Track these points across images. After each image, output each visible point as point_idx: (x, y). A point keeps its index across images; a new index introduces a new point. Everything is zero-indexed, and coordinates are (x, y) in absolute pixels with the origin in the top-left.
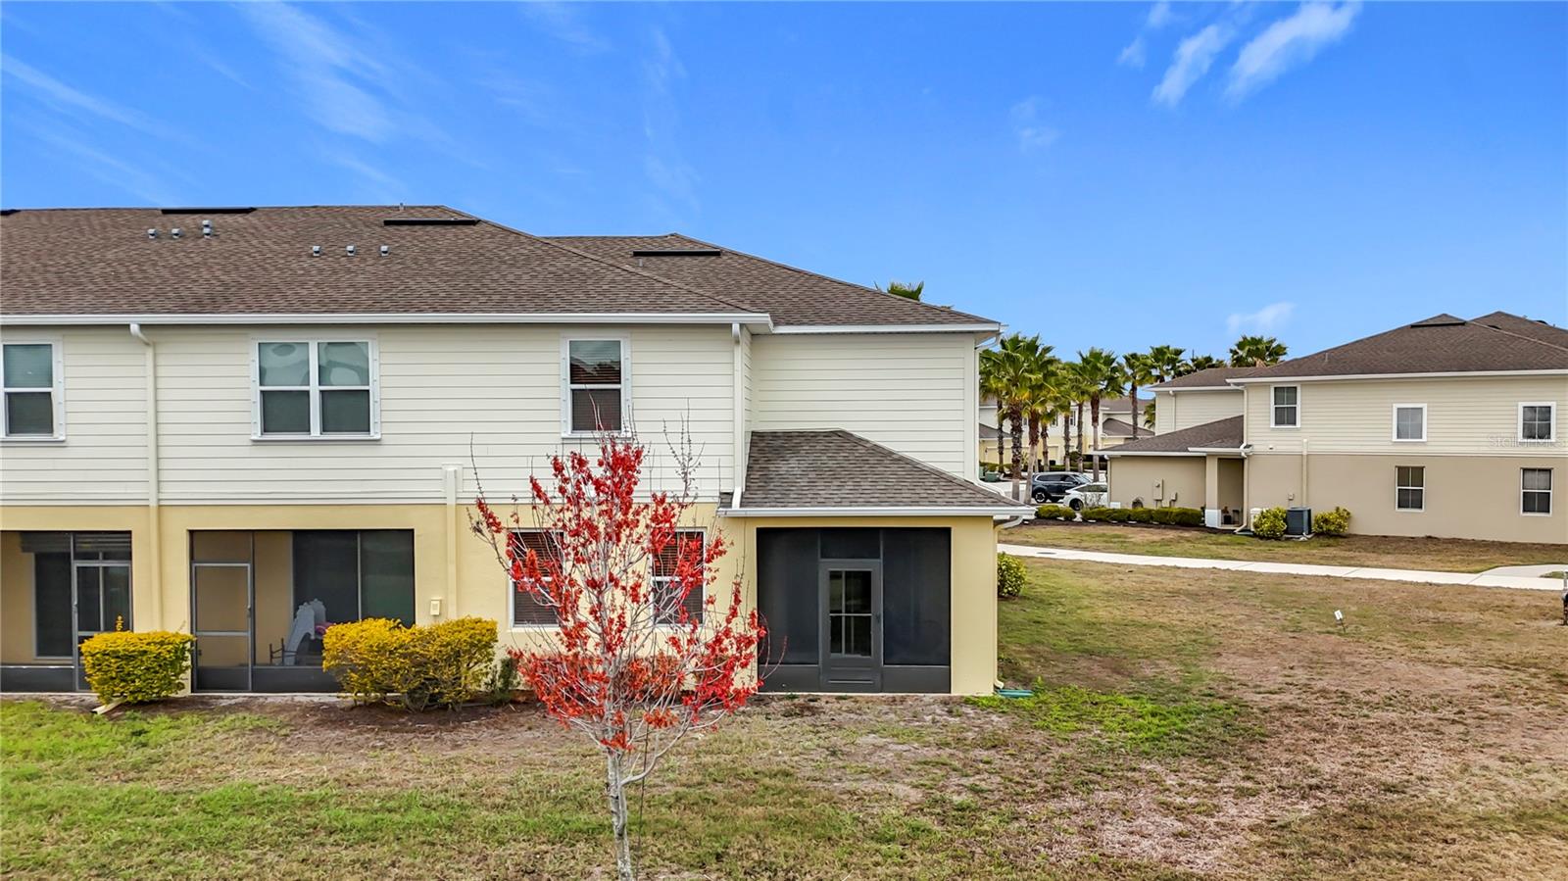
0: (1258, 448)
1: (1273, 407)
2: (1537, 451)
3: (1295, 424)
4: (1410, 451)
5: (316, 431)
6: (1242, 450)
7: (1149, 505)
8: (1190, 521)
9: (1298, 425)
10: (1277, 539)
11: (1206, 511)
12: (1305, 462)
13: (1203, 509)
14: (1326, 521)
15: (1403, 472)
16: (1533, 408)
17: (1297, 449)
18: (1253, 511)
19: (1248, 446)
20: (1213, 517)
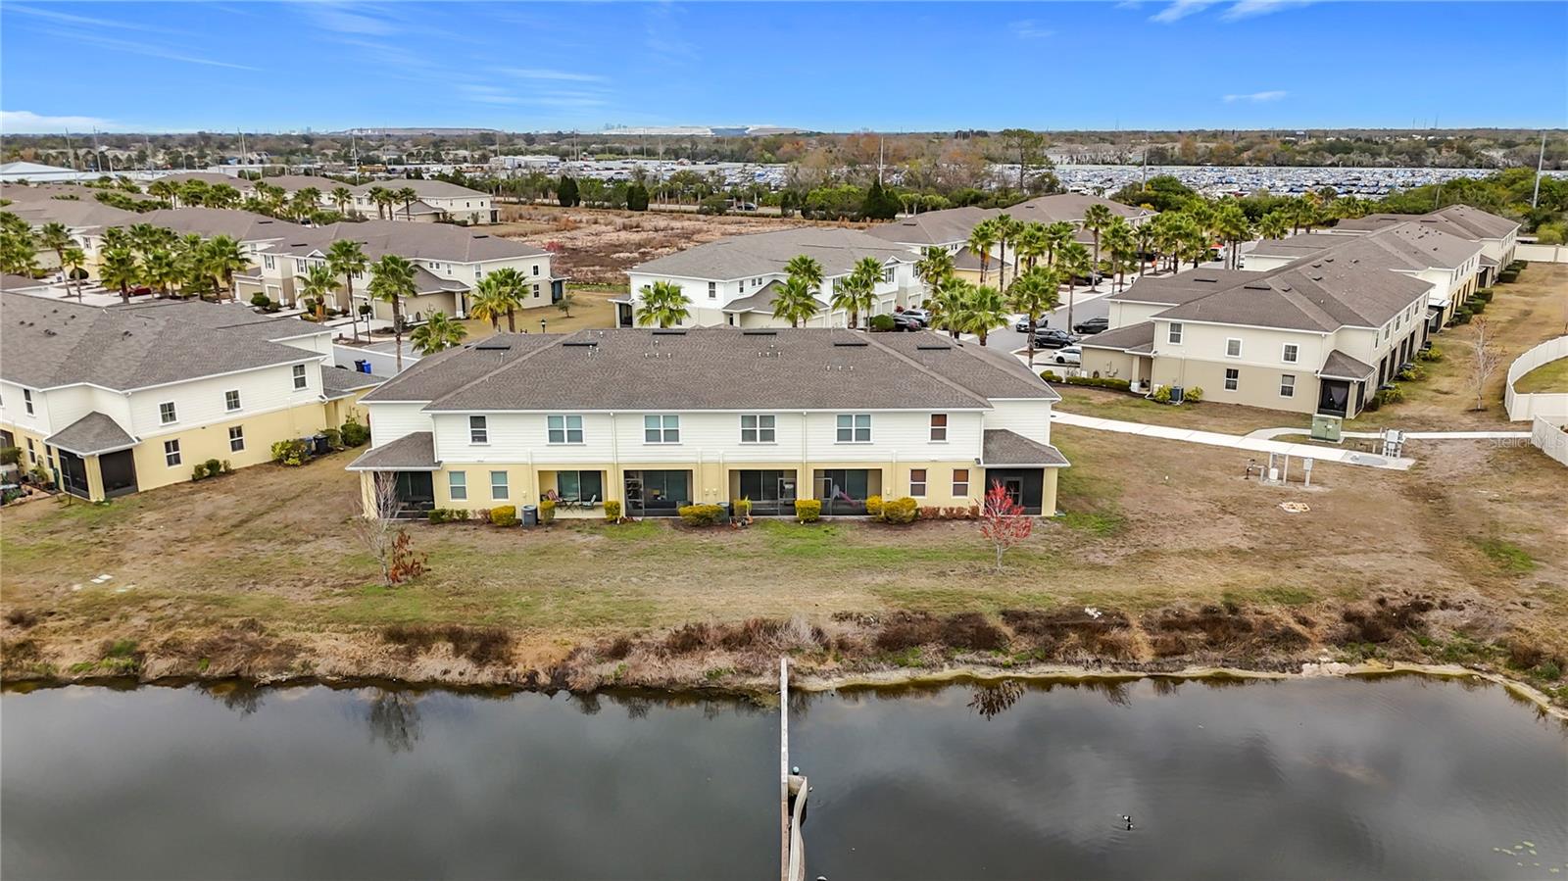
0: (1160, 353)
1: (1169, 333)
2: (1290, 367)
3: (1179, 342)
4: (1233, 362)
5: (854, 441)
6: (1152, 354)
7: (1103, 376)
8: (1123, 388)
9: (1181, 343)
10: (1165, 403)
11: (1132, 384)
12: (1183, 363)
13: (1130, 381)
14: (1190, 395)
15: (1229, 371)
16: (1289, 347)
17: (1179, 356)
18: (1156, 387)
19: (1155, 352)
20: (1135, 387)
